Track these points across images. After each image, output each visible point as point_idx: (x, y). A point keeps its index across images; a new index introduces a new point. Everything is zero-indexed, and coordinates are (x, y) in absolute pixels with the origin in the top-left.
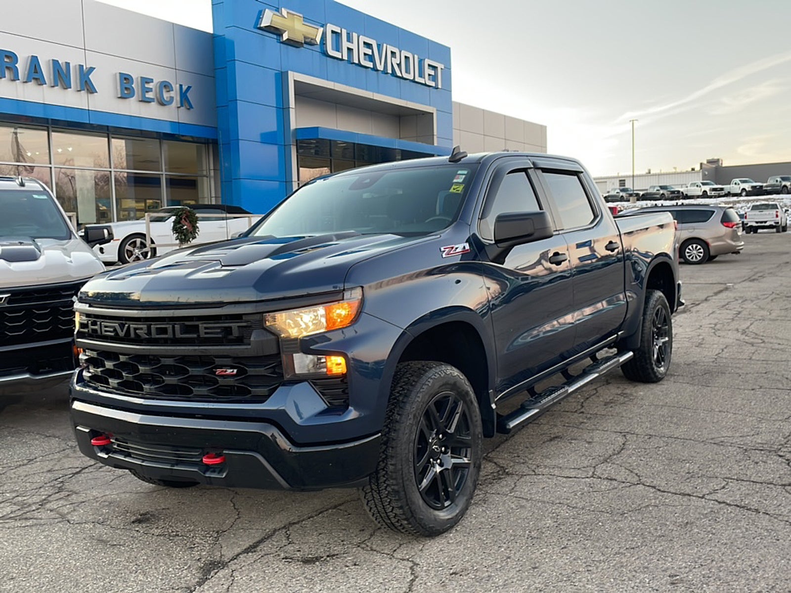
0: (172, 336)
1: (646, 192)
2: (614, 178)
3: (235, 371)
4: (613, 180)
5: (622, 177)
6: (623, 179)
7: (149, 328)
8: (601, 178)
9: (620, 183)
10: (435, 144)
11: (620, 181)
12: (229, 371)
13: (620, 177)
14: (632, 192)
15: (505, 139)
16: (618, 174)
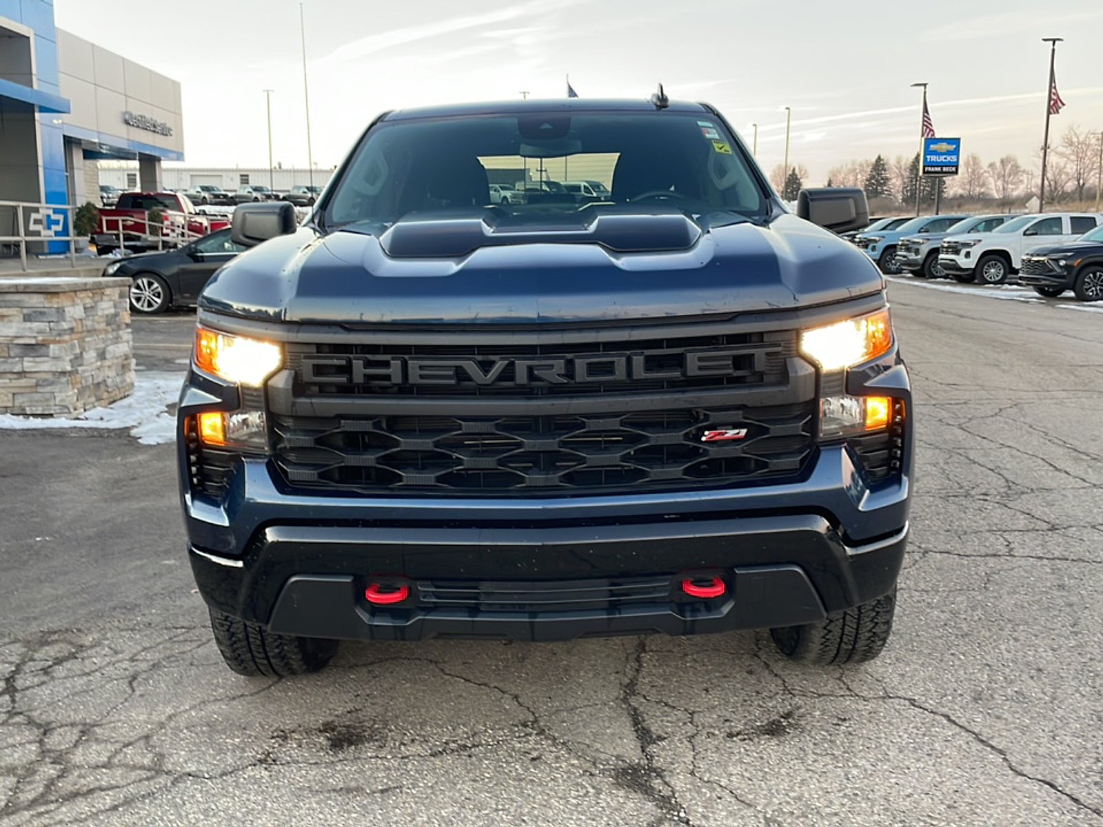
0: (624, 377)
1: (288, 194)
2: (233, 170)
3: (743, 432)
4: (231, 174)
5: (244, 170)
6: (246, 173)
7: (570, 364)
8: (214, 170)
9: (242, 180)
10: (35, 86)
11: (242, 176)
12: (731, 433)
13: (240, 170)
14: (270, 193)
15: (126, 95)
16: (237, 165)
